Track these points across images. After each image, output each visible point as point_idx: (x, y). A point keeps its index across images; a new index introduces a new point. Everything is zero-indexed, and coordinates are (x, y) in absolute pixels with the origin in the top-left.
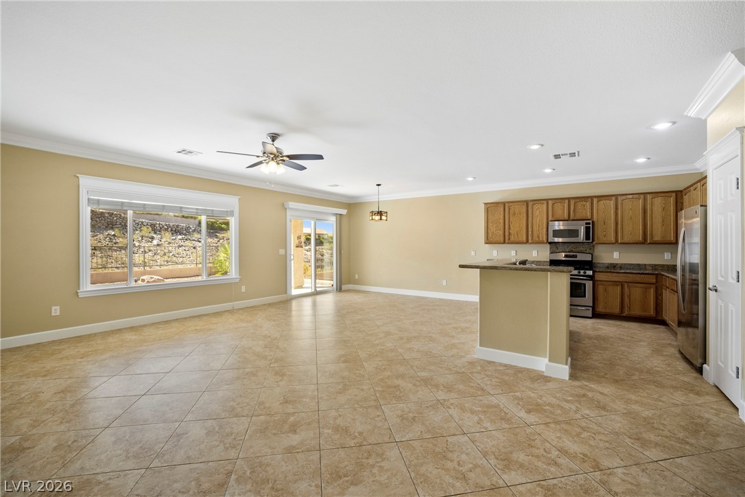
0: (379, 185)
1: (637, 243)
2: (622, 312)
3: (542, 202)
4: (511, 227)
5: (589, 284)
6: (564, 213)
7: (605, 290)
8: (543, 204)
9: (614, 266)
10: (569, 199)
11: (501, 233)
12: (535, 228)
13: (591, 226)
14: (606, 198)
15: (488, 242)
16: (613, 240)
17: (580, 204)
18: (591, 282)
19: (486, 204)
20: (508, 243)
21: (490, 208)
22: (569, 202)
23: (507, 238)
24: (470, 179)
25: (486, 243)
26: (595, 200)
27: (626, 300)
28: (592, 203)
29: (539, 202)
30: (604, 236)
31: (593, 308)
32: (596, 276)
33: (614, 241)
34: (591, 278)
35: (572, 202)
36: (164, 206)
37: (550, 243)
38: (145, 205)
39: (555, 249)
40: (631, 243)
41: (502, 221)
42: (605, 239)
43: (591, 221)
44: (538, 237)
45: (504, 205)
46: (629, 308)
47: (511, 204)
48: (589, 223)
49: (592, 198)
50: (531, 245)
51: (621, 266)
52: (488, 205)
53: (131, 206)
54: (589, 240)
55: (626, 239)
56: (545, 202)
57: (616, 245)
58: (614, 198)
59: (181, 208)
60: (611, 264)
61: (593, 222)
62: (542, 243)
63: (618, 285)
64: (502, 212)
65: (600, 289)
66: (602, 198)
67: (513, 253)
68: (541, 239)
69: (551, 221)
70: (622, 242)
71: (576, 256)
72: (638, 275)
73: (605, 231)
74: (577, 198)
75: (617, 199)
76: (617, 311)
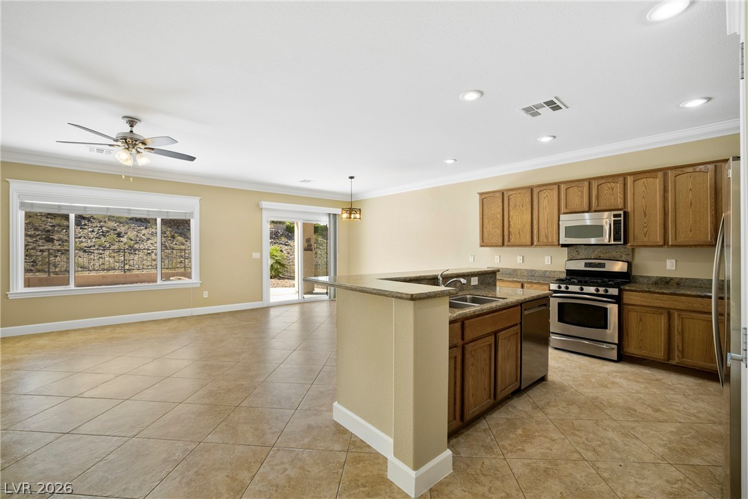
0: (352, 178)
1: (702, 246)
2: (669, 359)
3: (551, 187)
4: (511, 223)
5: (613, 309)
6: (582, 202)
7: (641, 320)
8: (552, 189)
9: (665, 282)
10: (590, 181)
11: (499, 231)
12: (542, 225)
13: (622, 218)
14: (648, 175)
15: (484, 244)
16: (659, 240)
17: (606, 188)
18: (617, 305)
19: (481, 194)
20: (508, 246)
21: (485, 198)
22: (590, 184)
23: (506, 238)
24: (450, 162)
25: (481, 246)
26: (630, 180)
27: (677, 339)
28: (625, 185)
29: (547, 187)
30: (645, 235)
31: (620, 346)
32: (625, 297)
33: (661, 243)
34: (618, 300)
35: (594, 185)
36: (108, 208)
37: (563, 246)
38: (85, 208)
39: (574, 254)
40: (691, 246)
41: (500, 216)
42: (645, 239)
43: (622, 212)
44: (547, 237)
45: (504, 195)
46: (682, 352)
47: (511, 193)
48: (619, 216)
49: (624, 176)
50: (538, 249)
51: (679, 283)
52: (483, 196)
53: (72, 209)
54: (620, 240)
55: (682, 239)
56: (556, 187)
57: (665, 249)
58: (660, 174)
59: (129, 210)
60: (661, 278)
61: (625, 213)
62: (552, 245)
63: (661, 314)
64: (501, 204)
65: (633, 319)
66: (642, 176)
67: (519, 260)
68: (550, 240)
69: (565, 213)
70: (675, 243)
71: (603, 265)
72: (699, 299)
73: (646, 226)
74: (602, 177)
75: (665, 175)
76: (660, 355)
